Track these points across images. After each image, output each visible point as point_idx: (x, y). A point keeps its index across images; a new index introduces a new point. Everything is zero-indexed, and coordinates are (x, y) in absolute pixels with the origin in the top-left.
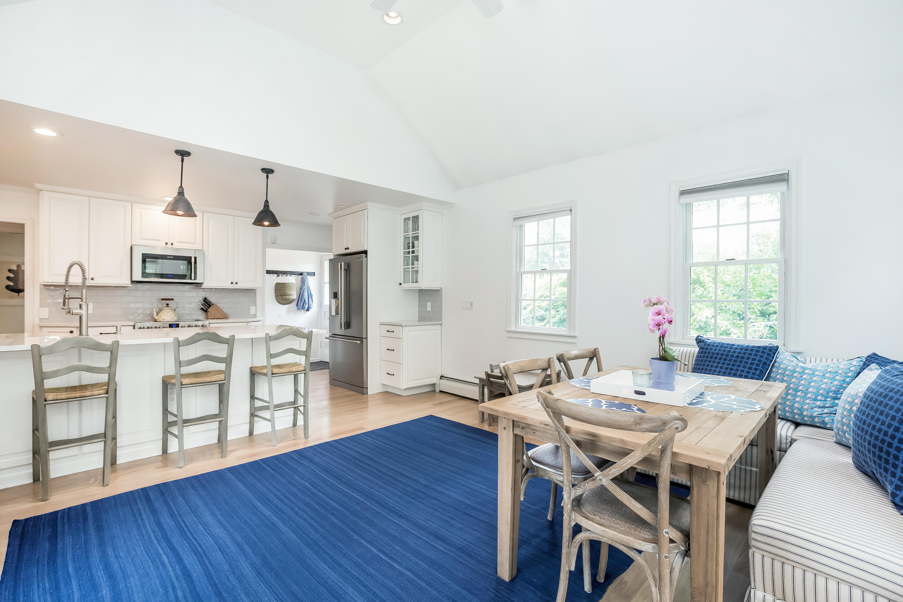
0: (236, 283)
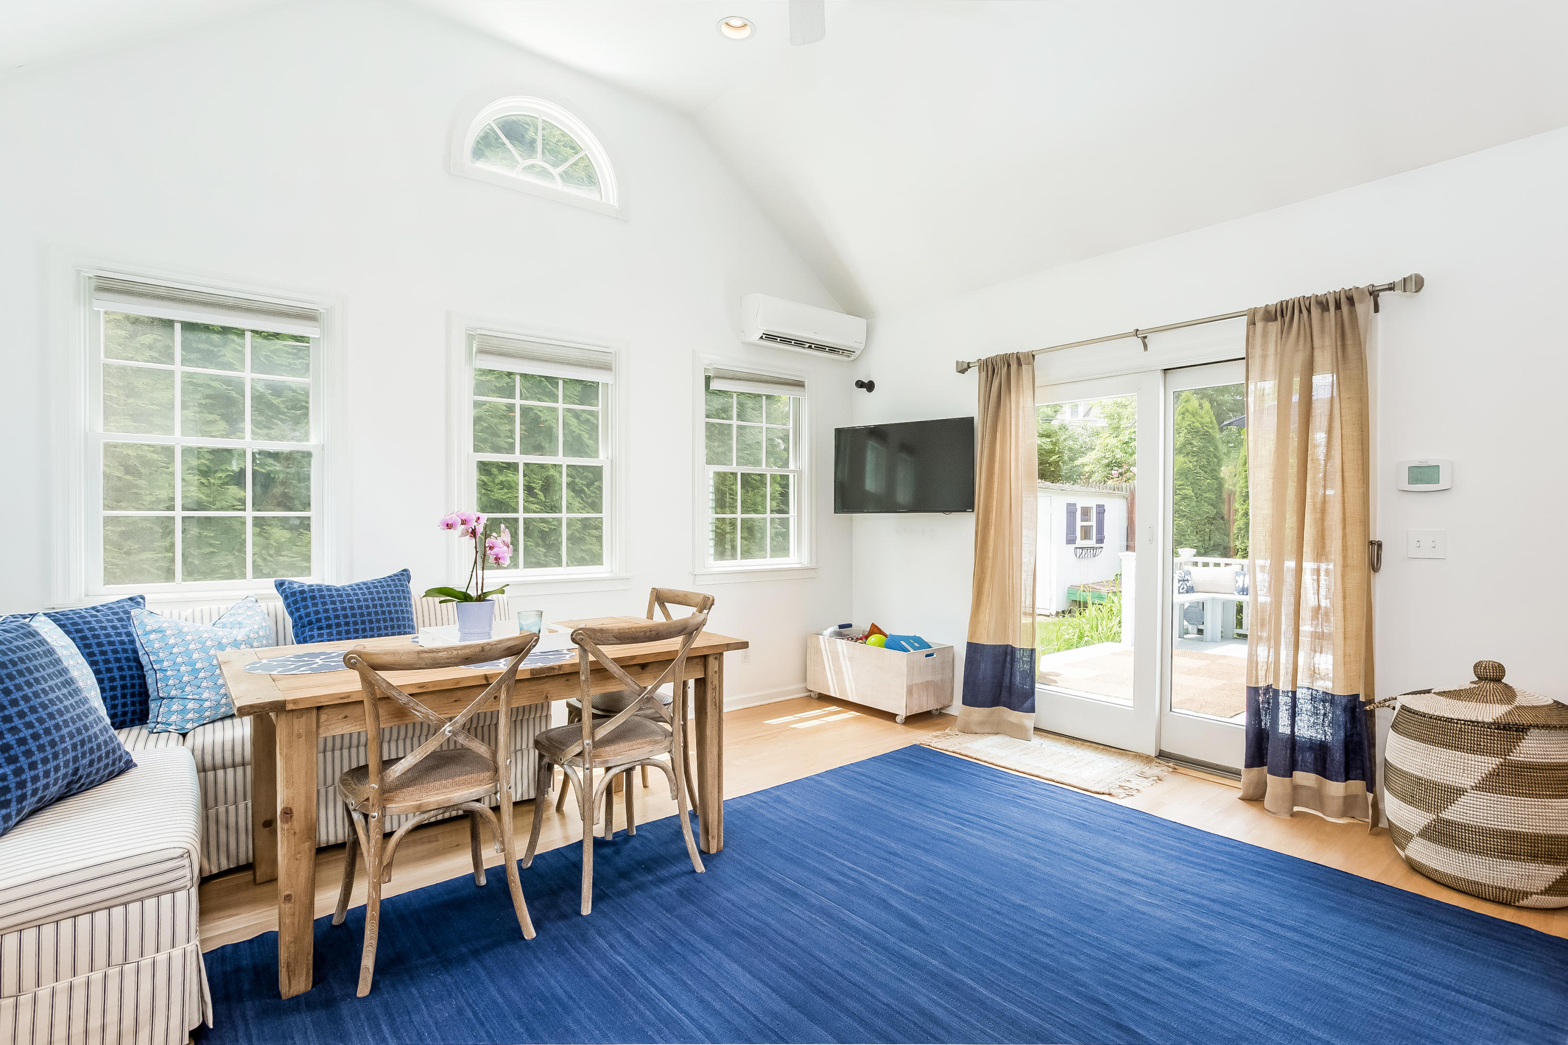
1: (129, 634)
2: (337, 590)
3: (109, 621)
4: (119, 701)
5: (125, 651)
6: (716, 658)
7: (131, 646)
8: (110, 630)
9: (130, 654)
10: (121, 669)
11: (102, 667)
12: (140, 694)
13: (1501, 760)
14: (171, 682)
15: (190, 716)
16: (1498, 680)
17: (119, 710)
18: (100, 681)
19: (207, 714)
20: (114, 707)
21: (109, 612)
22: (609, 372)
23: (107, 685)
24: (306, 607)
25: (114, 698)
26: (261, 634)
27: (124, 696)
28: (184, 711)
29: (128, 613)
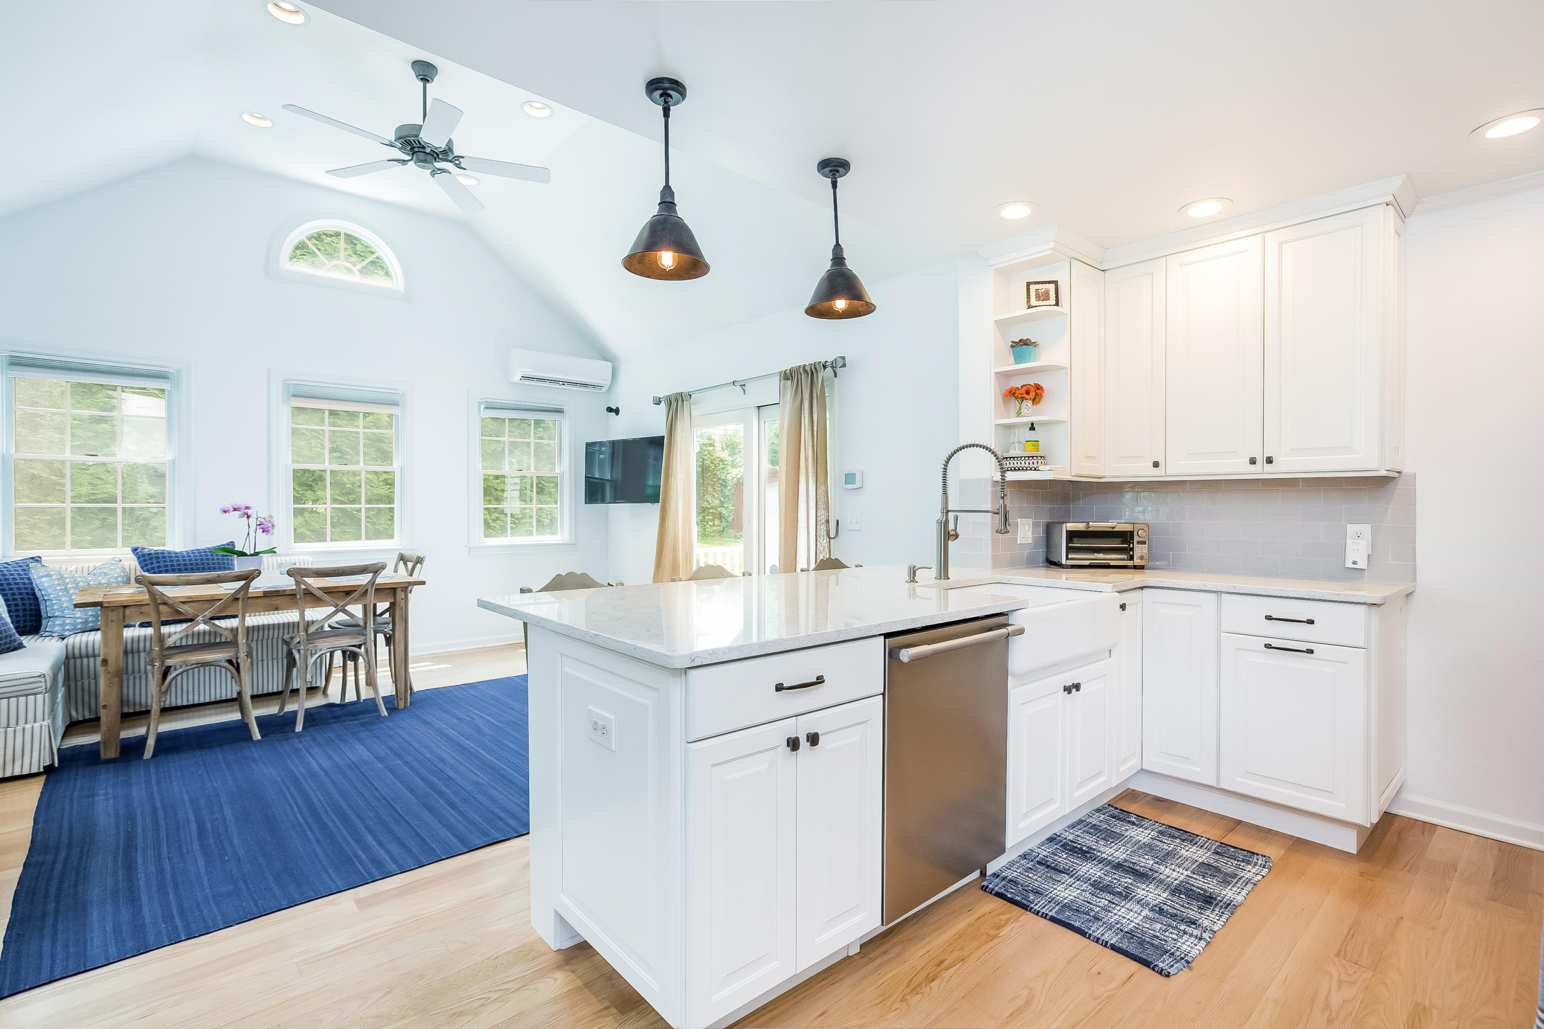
1: (29, 579)
2: (176, 553)
3: (16, 571)
4: (21, 619)
5: (26, 589)
6: (402, 591)
7: (30, 586)
8: (16, 576)
9: (29, 591)
10: (22, 599)
11: (10, 597)
12: (36, 615)
14: (55, 607)
15: (67, 627)
17: (21, 624)
18: (8, 606)
19: (79, 626)
20: (18, 622)
21: (16, 565)
22: (397, 407)
23: (13, 608)
24: (152, 564)
25: (17, 616)
26: (119, 579)
27: (25, 616)
28: (64, 624)
29: (28, 566)
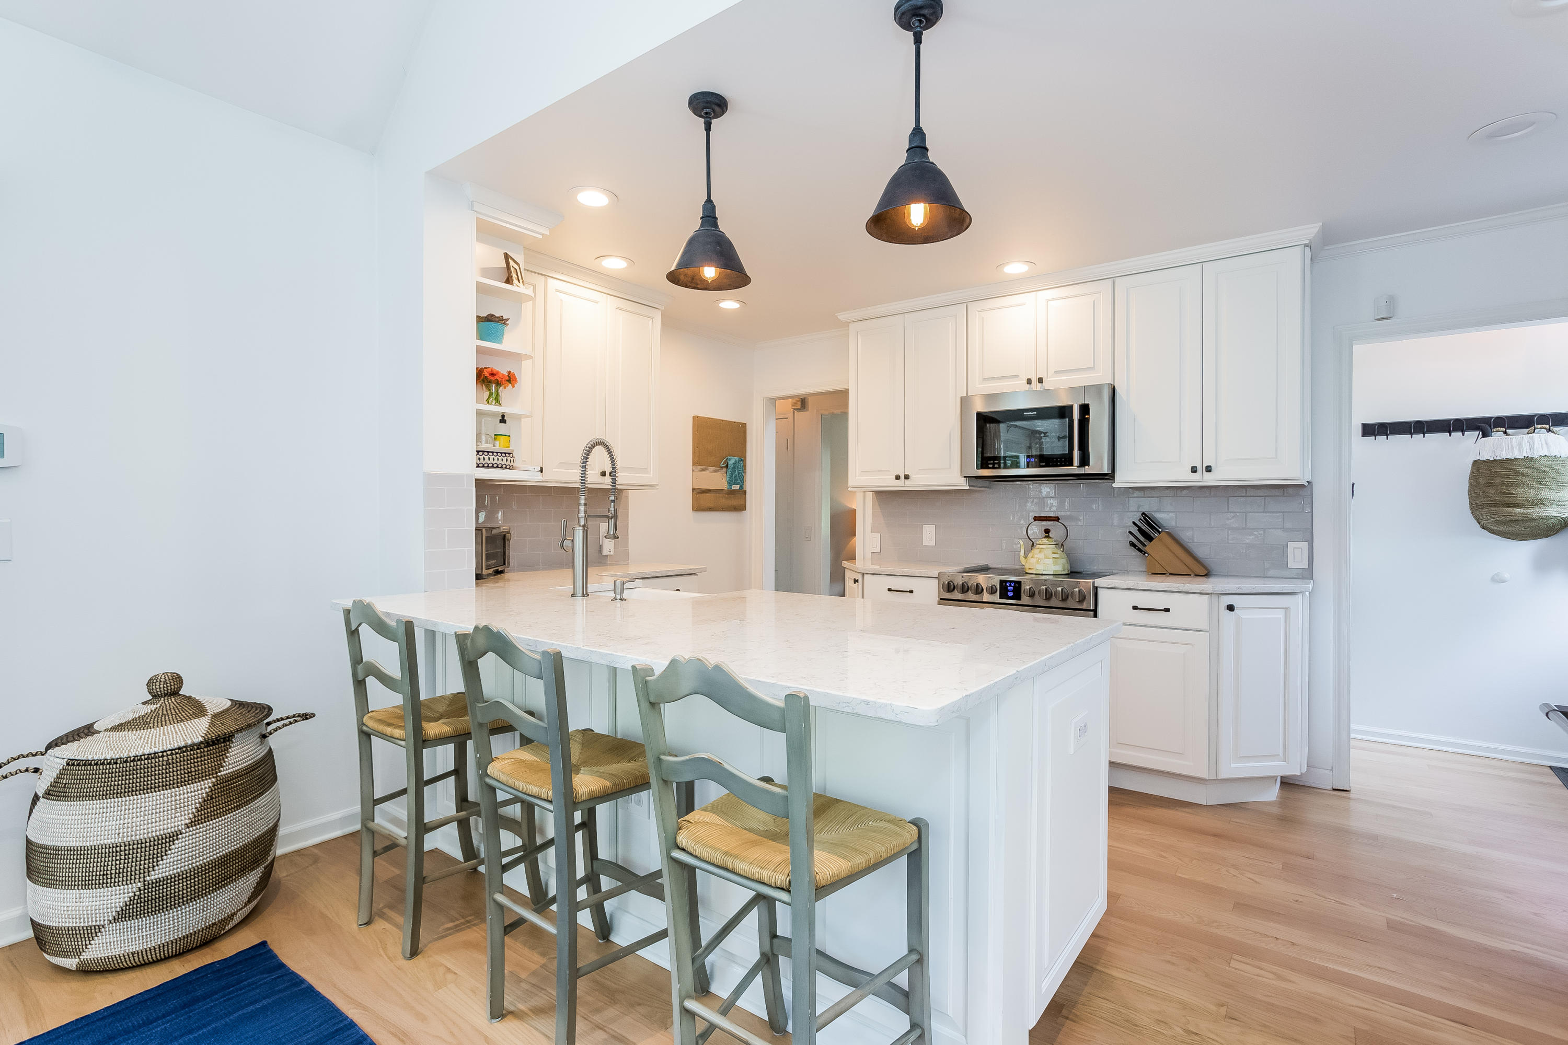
0: (1209, 469)
13: (214, 780)
16: (175, 693)
